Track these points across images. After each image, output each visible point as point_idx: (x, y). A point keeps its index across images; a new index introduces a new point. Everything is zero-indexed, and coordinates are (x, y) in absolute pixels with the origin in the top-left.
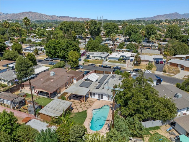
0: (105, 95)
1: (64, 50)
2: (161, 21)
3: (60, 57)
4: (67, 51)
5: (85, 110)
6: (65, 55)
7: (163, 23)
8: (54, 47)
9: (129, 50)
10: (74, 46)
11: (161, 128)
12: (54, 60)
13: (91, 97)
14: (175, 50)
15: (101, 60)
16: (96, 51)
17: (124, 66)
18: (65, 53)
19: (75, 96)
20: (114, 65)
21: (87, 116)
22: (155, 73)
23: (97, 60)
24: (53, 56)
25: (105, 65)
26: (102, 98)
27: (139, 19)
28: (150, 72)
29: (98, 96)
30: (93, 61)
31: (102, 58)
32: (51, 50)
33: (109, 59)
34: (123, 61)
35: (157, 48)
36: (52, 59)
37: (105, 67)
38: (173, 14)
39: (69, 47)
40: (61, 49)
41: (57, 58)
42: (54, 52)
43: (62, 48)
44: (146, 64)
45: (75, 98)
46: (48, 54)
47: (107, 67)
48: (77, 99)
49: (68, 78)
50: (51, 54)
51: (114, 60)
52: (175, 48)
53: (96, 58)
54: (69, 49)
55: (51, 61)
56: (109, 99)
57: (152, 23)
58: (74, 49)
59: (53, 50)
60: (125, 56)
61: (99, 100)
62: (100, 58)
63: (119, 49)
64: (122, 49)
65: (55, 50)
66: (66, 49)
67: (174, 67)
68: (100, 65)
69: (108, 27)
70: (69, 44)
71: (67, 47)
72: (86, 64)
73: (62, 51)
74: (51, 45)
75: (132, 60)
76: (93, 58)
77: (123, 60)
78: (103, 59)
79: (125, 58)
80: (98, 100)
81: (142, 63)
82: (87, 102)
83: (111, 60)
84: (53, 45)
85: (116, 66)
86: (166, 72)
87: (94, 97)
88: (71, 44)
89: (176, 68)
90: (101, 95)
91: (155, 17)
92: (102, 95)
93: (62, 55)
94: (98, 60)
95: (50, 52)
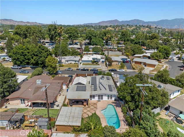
0: (105, 95)
1: (37, 56)
2: (107, 27)
3: (32, 64)
4: (40, 57)
5: (94, 112)
6: (38, 61)
7: (108, 28)
8: (23, 53)
9: (95, 52)
10: (47, 51)
11: (160, 113)
12: (22, 67)
13: (91, 99)
14: (133, 51)
15: (75, 64)
16: (66, 55)
17: (99, 68)
18: (38, 59)
19: (75, 101)
20: (90, 67)
21: (99, 118)
22: (127, 71)
23: (70, 64)
24: (21, 63)
25: (83, 68)
26: (102, 99)
27: (86, 24)
28: (124, 71)
29: (98, 97)
30: (67, 65)
31: (75, 61)
32: (19, 56)
33: (83, 63)
34: (97, 63)
35: (116, 50)
36: (20, 67)
37: (83, 70)
38: (114, 21)
39: (41, 52)
40: (32, 55)
41: (26, 66)
42: (23, 59)
43: (34, 54)
44: (117, 64)
45: (75, 103)
46: (15, 62)
47: (85, 70)
48: (78, 104)
49: (59, 84)
50: (19, 61)
51: (87, 63)
52: (133, 49)
53: (69, 62)
54: (42, 55)
55: (20, 69)
56: (108, 99)
57: (99, 28)
58: (47, 54)
59: (22, 57)
60: (96, 59)
61: (100, 101)
62: (74, 62)
63: (86, 52)
64: (89, 52)
65: (24, 56)
66: (39, 55)
67: (138, 65)
68: (77, 69)
69: (69, 32)
70: (42, 49)
71: (39, 52)
72: (62, 69)
73: (35, 57)
74: (18, 51)
75: (103, 62)
76: (66, 62)
77: (95, 62)
78: (77, 62)
79: (96, 60)
80: (98, 101)
81: (113, 63)
82: (90, 106)
83: (85, 63)
84: (22, 51)
85: (93, 68)
86: (135, 70)
87: (94, 99)
88: (43, 50)
89: (140, 65)
90: (100, 97)
91: (100, 23)
92: (102, 96)
93: (34, 62)
94: (72, 64)
95: (18, 59)
